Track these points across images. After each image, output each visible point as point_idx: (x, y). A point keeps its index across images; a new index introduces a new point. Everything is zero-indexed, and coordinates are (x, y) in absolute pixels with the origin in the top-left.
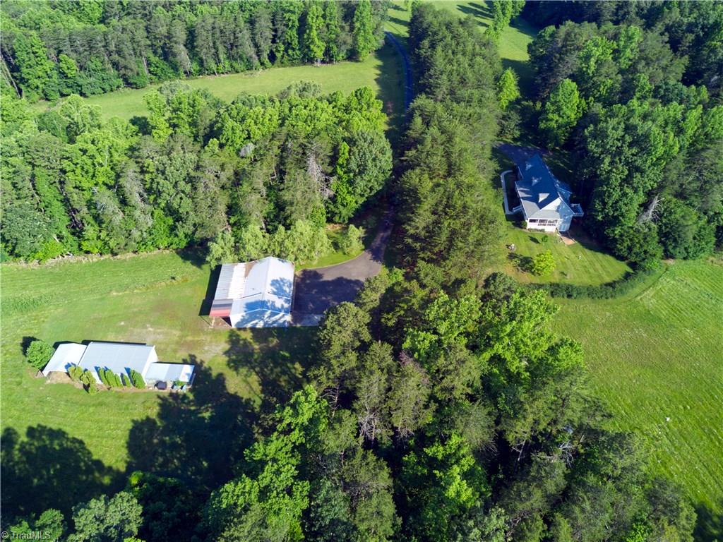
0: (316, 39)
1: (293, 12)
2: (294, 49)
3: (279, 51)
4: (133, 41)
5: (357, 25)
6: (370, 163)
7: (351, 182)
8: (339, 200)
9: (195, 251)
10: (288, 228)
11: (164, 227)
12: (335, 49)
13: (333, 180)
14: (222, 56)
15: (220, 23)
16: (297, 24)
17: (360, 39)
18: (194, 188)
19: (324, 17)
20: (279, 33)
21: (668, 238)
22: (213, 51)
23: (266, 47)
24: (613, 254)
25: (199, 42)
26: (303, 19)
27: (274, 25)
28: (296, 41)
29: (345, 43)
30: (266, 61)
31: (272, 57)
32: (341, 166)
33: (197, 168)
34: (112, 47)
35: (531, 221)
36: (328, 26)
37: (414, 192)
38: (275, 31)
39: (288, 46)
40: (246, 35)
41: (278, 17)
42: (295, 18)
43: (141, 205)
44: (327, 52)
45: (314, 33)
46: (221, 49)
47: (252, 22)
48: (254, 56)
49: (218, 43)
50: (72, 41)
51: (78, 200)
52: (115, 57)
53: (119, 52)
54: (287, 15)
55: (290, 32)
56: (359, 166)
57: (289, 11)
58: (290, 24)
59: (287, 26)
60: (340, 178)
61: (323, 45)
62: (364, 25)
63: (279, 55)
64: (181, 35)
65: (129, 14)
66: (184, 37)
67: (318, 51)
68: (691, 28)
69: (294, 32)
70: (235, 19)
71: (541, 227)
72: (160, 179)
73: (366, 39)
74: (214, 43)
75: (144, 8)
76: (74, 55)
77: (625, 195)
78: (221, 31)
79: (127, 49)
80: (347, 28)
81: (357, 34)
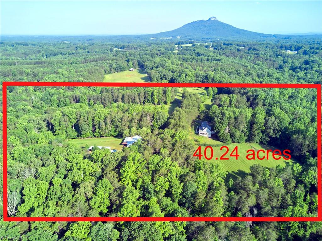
0: (156, 98)
1: (150, 92)
2: (150, 101)
3: (146, 102)
4: (108, 97)
5: (167, 95)
6: (161, 118)
7: (157, 122)
8: (154, 126)
9: (120, 135)
10: (141, 129)
11: (113, 130)
12: (161, 101)
13: (153, 121)
14: (130, 102)
15: (131, 94)
16: (151, 95)
17: (167, 98)
18: (122, 121)
19: (158, 93)
20: (146, 97)
21: (232, 137)
22: (128, 101)
23: (142, 100)
24: (220, 141)
25: (125, 98)
26: (152, 94)
27: (145, 95)
28: (150, 99)
29: (163, 100)
30: (142, 103)
31: (144, 103)
32: (155, 118)
33: (123, 116)
34: (103, 99)
35: (200, 133)
36: (159, 95)
37: (170, 123)
38: (145, 96)
39: (148, 100)
40: (137, 97)
41: (146, 93)
42: (150, 93)
43: (110, 124)
44: (159, 102)
45: (155, 97)
46: (130, 100)
47: (139, 94)
48: (139, 102)
49: (130, 99)
50: (93, 97)
51: (96, 123)
52: (103, 101)
53: (104, 100)
54: (148, 92)
55: (149, 97)
56: (159, 118)
57: (149, 91)
58: (149, 95)
59: (148, 95)
60: (154, 121)
61: (157, 100)
62: (168, 95)
63: (145, 102)
64: (121, 96)
65: (107, 92)
66: (121, 97)
67: (156, 102)
68: (253, 96)
69: (150, 97)
70: (135, 93)
71: (203, 135)
72: (115, 118)
73: (169, 99)
74: (129, 99)
75: (112, 91)
76: (93, 100)
77: (220, 125)
78: (131, 96)
79: (107, 99)
80: (164, 96)
81: (166, 97)
